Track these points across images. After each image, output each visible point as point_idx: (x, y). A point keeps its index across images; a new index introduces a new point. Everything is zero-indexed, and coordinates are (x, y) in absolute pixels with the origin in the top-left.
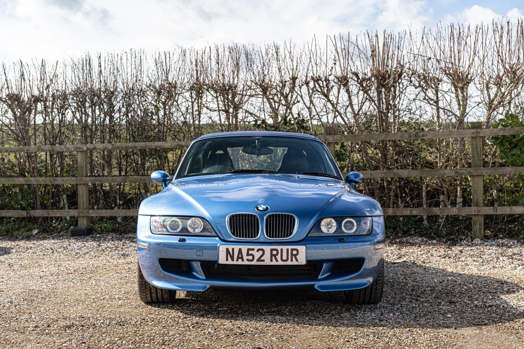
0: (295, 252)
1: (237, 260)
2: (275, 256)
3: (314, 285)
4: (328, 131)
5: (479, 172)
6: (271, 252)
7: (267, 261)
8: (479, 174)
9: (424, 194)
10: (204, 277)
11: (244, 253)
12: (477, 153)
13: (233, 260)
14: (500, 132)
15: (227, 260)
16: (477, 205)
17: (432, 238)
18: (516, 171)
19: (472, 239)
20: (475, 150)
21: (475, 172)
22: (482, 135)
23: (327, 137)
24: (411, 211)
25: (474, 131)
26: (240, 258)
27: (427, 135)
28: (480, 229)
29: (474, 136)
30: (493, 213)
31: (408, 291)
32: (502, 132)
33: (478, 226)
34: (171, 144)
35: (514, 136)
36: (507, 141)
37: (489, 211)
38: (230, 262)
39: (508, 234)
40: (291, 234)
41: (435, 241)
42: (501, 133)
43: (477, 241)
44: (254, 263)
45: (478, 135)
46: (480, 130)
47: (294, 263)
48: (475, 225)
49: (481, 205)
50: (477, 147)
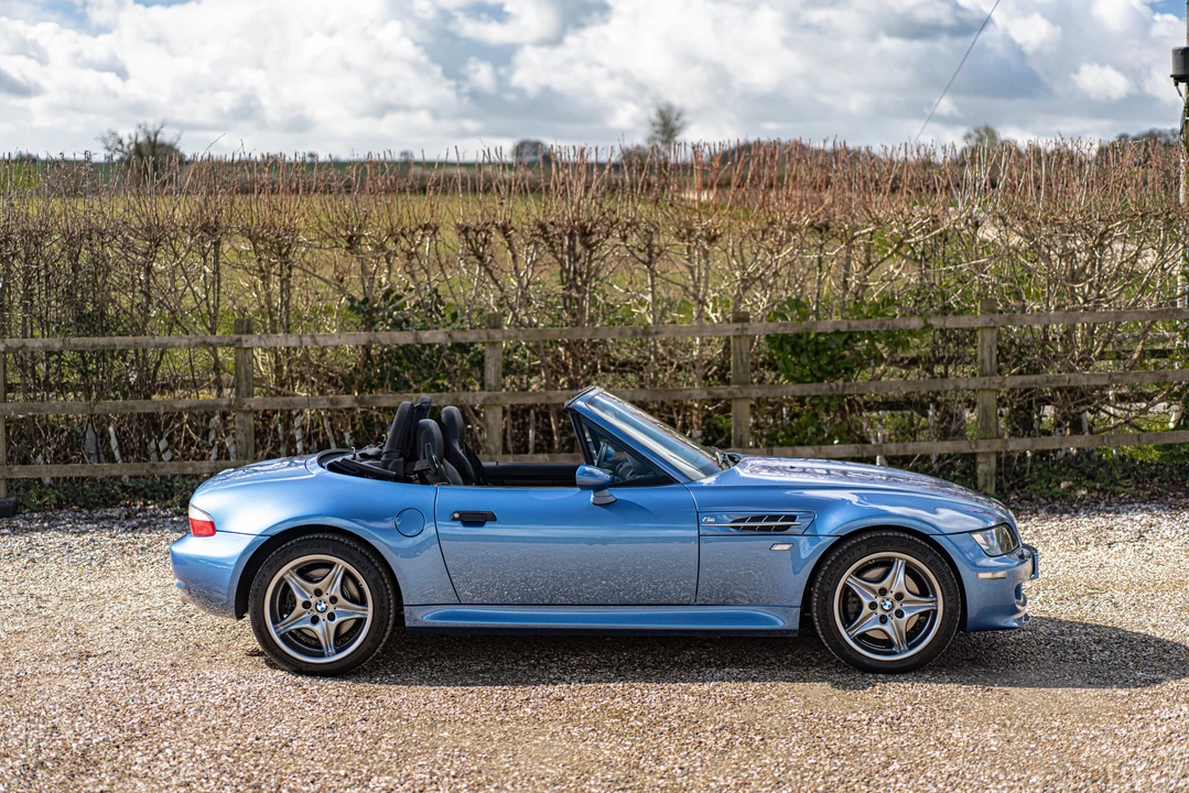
4: (492, 321)
12: (742, 362)
14: (777, 327)
20: (739, 357)
22: (750, 333)
23: (492, 332)
25: (739, 326)
27: (662, 333)
29: (738, 333)
32: (782, 328)
34: (190, 340)
35: (799, 336)
36: (788, 343)
42: (780, 331)
45: (745, 333)
46: (746, 325)
50: (741, 353)
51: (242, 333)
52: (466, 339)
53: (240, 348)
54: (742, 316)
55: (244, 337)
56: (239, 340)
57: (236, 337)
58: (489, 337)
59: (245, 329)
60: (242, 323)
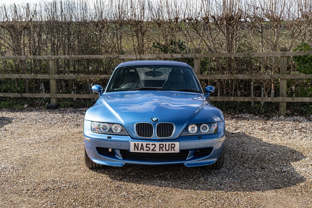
0: (173, 146)
1: (140, 150)
2: (162, 148)
3: (184, 163)
4: (197, 51)
5: (284, 77)
6: (160, 146)
7: (157, 151)
8: (284, 78)
9: (252, 88)
10: (122, 159)
11: (144, 146)
13: (138, 150)
14: (298, 53)
15: (135, 150)
16: (283, 96)
17: (256, 115)
18: (306, 77)
19: (279, 116)
20: (283, 64)
21: (282, 77)
22: (287, 55)
23: (196, 54)
24: (244, 99)
25: (282, 53)
26: (142, 149)
27: (254, 55)
28: (284, 110)
29: (282, 55)
30: (292, 101)
31: (239, 158)
33: (283, 108)
35: (306, 56)
36: (301, 59)
37: (289, 100)
38: (136, 151)
39: (300, 113)
40: (171, 134)
41: (257, 117)
42: (298, 55)
43: (282, 117)
44: (150, 152)
45: (285, 55)
46: (285, 52)
47: (173, 151)
48: (281, 108)
49: (285, 96)
50: (283, 62)
51: (120, 54)
52: (187, 57)
53: (119, 59)
54: (284, 49)
55: (120, 56)
56: (119, 56)
57: (118, 55)
58: (195, 56)
59: (121, 53)
60: (120, 51)
